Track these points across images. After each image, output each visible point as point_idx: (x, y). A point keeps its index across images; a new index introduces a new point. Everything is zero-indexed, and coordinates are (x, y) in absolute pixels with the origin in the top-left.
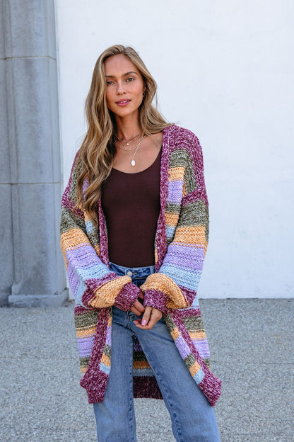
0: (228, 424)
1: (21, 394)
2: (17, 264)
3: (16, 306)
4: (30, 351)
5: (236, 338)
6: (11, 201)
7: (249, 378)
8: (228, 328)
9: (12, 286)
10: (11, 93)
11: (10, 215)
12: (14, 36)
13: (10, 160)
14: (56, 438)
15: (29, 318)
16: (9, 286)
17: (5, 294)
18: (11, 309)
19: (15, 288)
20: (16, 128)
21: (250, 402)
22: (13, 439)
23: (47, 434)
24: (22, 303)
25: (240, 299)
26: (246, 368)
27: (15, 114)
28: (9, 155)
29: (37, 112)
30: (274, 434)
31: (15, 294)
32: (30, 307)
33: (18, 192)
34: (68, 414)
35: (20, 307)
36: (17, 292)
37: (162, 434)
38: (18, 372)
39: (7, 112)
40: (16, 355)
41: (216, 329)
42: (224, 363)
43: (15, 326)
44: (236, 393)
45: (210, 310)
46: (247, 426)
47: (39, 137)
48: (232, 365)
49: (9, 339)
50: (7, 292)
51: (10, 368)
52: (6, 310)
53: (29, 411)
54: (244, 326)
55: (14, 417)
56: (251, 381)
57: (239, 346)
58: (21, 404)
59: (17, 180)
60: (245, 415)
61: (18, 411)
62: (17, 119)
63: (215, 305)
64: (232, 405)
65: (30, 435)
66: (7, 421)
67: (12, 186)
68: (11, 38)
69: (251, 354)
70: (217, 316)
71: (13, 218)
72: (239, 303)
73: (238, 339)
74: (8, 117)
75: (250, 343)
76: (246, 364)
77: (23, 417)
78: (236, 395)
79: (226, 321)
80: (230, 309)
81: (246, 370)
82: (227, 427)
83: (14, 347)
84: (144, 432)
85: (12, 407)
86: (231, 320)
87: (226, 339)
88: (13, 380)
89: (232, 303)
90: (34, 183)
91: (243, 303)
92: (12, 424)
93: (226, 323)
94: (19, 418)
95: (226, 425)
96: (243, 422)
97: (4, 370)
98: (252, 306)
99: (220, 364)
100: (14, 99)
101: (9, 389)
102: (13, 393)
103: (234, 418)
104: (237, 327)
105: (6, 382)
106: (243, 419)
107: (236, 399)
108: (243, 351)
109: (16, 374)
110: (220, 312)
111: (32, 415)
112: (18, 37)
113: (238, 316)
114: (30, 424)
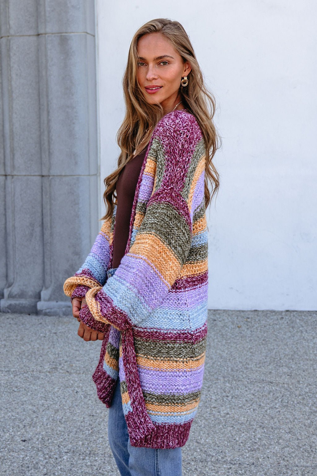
0: (286, 454)
1: (50, 413)
2: (47, 267)
3: (46, 314)
4: (60, 364)
5: (296, 356)
6: (42, 195)
7: (311, 402)
8: (286, 344)
9: (41, 291)
10: (44, 73)
11: (40, 210)
12: (48, 9)
13: (41, 149)
14: (89, 463)
15: (60, 328)
16: (38, 291)
17: (33, 300)
18: (40, 317)
19: (45, 294)
20: (48, 112)
21: (311, 429)
22: (41, 463)
23: (79, 459)
24: (52, 310)
25: (301, 312)
26: (307, 390)
27: (47, 96)
28: (40, 143)
29: (73, 95)
31: (45, 300)
32: (61, 315)
33: (50, 185)
34: (102, 437)
35: (50, 316)
36: (47, 298)
37: (209, 463)
38: (48, 388)
39: (39, 95)
40: (45, 369)
41: (273, 346)
42: (282, 384)
43: (45, 337)
44: (296, 418)
45: (266, 323)
46: (308, 457)
47: (74, 123)
48: (291, 387)
49: (38, 351)
50: (35, 298)
51: (39, 383)
52: (34, 319)
53: (59, 433)
54: (305, 342)
55: (42, 439)
56: (313, 405)
57: (299, 365)
58: (50, 425)
59: (49, 171)
60: (305, 445)
61: (46, 432)
62: (49, 103)
63: (272, 317)
64: (291, 432)
65: (60, 460)
66: (35, 443)
67: (43, 178)
68: (45, 11)
69: (313, 375)
70: (274, 331)
71: (44, 215)
72: (299, 316)
73: (298, 357)
74: (39, 101)
75: (311, 362)
76: (307, 386)
77: (53, 439)
78: (296, 421)
79: (284, 336)
80: (289, 322)
81: (307, 393)
82: (284, 457)
83: (43, 360)
84: (189, 460)
85: (40, 427)
86: (290, 335)
87: (284, 357)
88: (41, 397)
89: (292, 317)
90: (68, 176)
91: (304, 316)
92: (40, 446)
93: (284, 338)
94: (48, 440)
95: (284, 455)
96: (303, 452)
97: (32, 386)
98: (314, 320)
99: (277, 386)
100: (47, 80)
101: (37, 406)
102: (41, 411)
103: (293, 447)
104: (296, 344)
105: (34, 399)
106: (303, 449)
107: (296, 425)
108: (304, 371)
109: (45, 390)
110: (278, 326)
111: (62, 437)
112: (53, 11)
113: (298, 330)
114: (60, 447)
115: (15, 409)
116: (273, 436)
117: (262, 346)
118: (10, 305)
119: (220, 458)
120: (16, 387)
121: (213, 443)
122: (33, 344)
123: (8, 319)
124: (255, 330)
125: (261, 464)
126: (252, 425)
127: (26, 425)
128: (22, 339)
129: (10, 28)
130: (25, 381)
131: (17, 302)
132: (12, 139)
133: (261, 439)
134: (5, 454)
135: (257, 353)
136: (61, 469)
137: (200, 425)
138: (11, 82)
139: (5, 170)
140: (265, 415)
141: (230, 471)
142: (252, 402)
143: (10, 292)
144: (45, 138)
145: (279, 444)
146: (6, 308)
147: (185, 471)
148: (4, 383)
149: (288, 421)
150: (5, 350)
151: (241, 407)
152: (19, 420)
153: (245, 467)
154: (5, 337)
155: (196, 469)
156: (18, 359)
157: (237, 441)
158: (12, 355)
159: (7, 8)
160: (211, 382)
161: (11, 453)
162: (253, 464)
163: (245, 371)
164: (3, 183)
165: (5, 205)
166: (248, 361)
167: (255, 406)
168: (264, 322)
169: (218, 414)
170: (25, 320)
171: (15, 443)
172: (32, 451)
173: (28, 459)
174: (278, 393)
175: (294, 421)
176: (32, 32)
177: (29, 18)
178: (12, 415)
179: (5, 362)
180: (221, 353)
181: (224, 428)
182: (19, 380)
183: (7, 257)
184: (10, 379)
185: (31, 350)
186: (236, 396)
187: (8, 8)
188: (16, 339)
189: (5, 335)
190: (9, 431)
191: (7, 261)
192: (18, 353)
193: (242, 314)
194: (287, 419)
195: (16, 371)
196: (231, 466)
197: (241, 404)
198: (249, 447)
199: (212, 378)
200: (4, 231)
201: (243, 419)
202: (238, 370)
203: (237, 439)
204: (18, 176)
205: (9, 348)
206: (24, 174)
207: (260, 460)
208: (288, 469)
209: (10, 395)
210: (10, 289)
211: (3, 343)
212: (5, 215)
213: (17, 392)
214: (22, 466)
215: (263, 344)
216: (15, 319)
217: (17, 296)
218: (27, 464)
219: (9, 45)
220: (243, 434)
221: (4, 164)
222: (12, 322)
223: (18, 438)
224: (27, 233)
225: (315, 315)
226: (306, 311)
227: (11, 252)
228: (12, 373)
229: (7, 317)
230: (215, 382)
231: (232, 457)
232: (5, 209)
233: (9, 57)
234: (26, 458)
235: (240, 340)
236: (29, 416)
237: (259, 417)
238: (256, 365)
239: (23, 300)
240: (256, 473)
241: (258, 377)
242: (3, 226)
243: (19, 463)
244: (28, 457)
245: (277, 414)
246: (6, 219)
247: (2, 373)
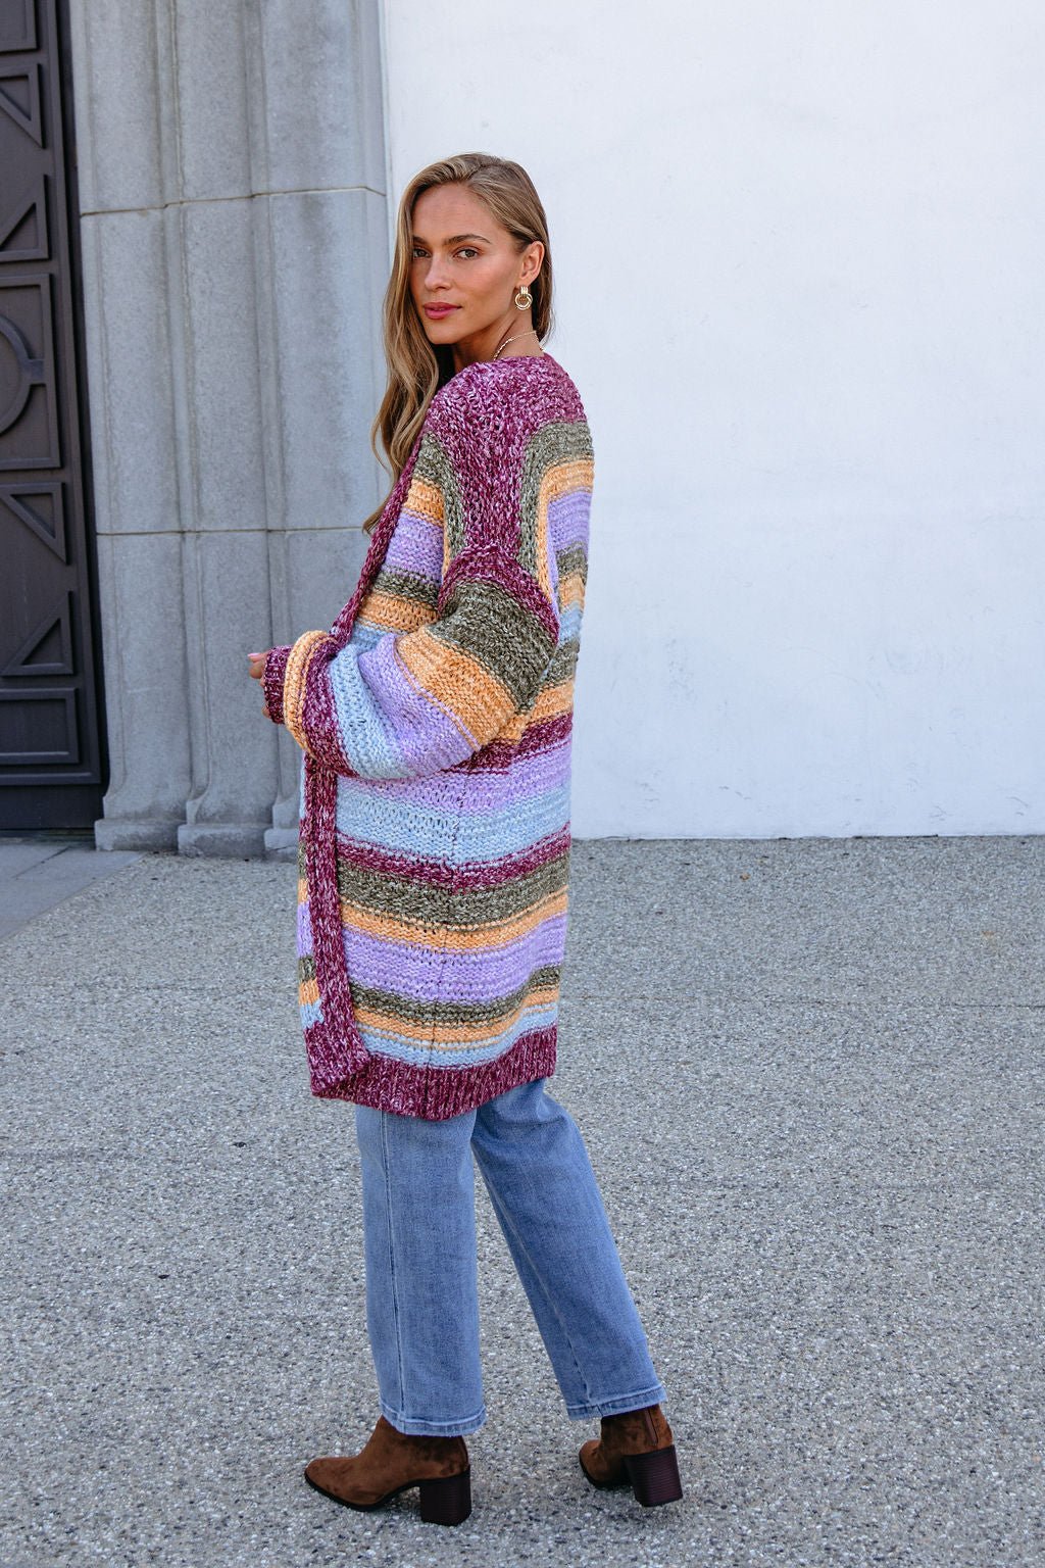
0: (853, 1161)
3: (284, 857)
5: (878, 941)
6: (269, 576)
7: (913, 1044)
8: (855, 915)
9: (273, 804)
10: (266, 287)
11: (264, 613)
12: (273, 135)
13: (263, 466)
16: (264, 805)
17: (255, 826)
18: (271, 866)
19: (280, 812)
20: (279, 379)
21: (911, 1105)
26: (904, 1017)
27: (276, 341)
28: (261, 454)
29: (336, 336)
30: (976, 1186)
31: (283, 827)
33: (287, 552)
36: (287, 820)
37: (674, 1187)
39: (255, 338)
40: (286, 983)
41: (825, 919)
42: (845, 1005)
43: (283, 910)
44: (876, 1081)
45: (809, 867)
46: (905, 1166)
47: (339, 404)
48: (866, 1011)
49: (268, 942)
50: (259, 821)
51: (272, 1016)
52: (258, 869)
53: (321, 1126)
54: (900, 909)
55: (281, 1139)
56: (917, 1050)
57: (885, 961)
58: (300, 1109)
59: (283, 520)
60: (898, 1139)
61: (292, 1126)
62: (281, 356)
63: (822, 854)
64: (865, 1113)
65: (325, 1185)
66: (265, 1150)
67: (271, 535)
68: (266, 140)
69: (919, 981)
70: (827, 884)
71: (274, 623)
72: (885, 848)
73: (883, 943)
74: (258, 352)
75: (914, 954)
76: (903, 1008)
77: (307, 1141)
78: (876, 1086)
79: (851, 896)
80: (861, 863)
81: (904, 1023)
82: (848, 1168)
83: (281, 964)
84: (626, 1181)
85: (276, 1114)
86: (864, 893)
87: (851, 942)
88: (278, 1046)
89: (869, 851)
90: (328, 529)
91: (897, 849)
92: (277, 1156)
93: (851, 901)
94: (296, 1142)
95: (848, 1165)
96: (892, 1156)
97: (255, 1022)
98: (922, 857)
99: (833, 1009)
100: (274, 303)
101: (268, 1068)
102: (278, 1079)
103: (869, 1146)
104: (879, 913)
105: (261, 1051)
106: (894, 1149)
107: (876, 1097)
108: (896, 975)
109: (287, 1031)
110: (836, 873)
111: (328, 1135)
112: (284, 139)
113: (884, 882)
114: (324, 1158)
115: (219, 1073)
116: (824, 1123)
117: (799, 921)
118: (202, 838)
119: (699, 1174)
120: (220, 1026)
121: (682, 1141)
122: (256, 927)
123: (196, 870)
124: (782, 884)
125: (796, 1186)
126: (773, 1100)
127: (243, 1109)
128: (231, 917)
129: (184, 183)
130: (239, 1012)
131: (218, 832)
132: (195, 445)
133: (795, 1130)
134: (197, 1174)
135: (785, 936)
136: (327, 1205)
137: (652, 1102)
138: (189, 309)
139: (180, 520)
140: (805, 1077)
141: (722, 1202)
142: (775, 1047)
143: (200, 808)
144: (274, 440)
145: (838, 1139)
146: (191, 845)
147: (616, 1206)
148: (190, 1018)
149: (859, 1087)
150: (191, 943)
151: (749, 1060)
152: (227, 1100)
153: (757, 1193)
154: (192, 912)
155: (642, 1200)
156: (221, 961)
157: (739, 1136)
158: (207, 953)
159: (178, 137)
160: (679, 1006)
161: (212, 1172)
162: (777, 1185)
163: (758, 980)
164: (175, 550)
165: (182, 601)
166: (765, 955)
167: (781, 1057)
168: (803, 866)
169: (696, 1076)
170: (237, 872)
171: (220, 1149)
172: (258, 1168)
173: (250, 1185)
174: (836, 1025)
175: (872, 1088)
176: (235, 192)
177: (231, 157)
178: (211, 1088)
179: (191, 970)
180: (701, 937)
181: (709, 1108)
182: (226, 1009)
183: (189, 728)
184: (205, 1007)
185: (252, 940)
186: (736, 1037)
187: (181, 137)
188: (217, 918)
189: (191, 909)
190: (204, 1124)
191: (189, 735)
192: (222, 949)
193: (751, 848)
194: (855, 1082)
195: (217, 988)
196: (726, 1191)
197: (748, 1053)
198: (767, 1149)
199: (680, 996)
200: (182, 665)
201: (753, 1086)
202: (741, 977)
203: (740, 1131)
204: (210, 532)
205: (201, 936)
206: (225, 526)
207: (793, 1176)
208: (858, 1193)
209: (206, 1044)
210: (199, 801)
211: (187, 925)
212: (183, 627)
213: (222, 1035)
214: (236, 1199)
215: (800, 916)
216: (214, 871)
217: (217, 817)
218: (247, 1195)
219: (184, 223)
220: (753, 1121)
221: (178, 504)
222: (205, 878)
223: (225, 1138)
224: (236, 667)
225: (922, 846)
226: (901, 838)
227: (199, 714)
228: (209, 994)
229: (195, 867)
230: (686, 1005)
231: (727, 1172)
232: (183, 613)
233: (185, 251)
234: (246, 1184)
235: (746, 908)
236: (251, 1089)
237: (791, 1081)
238: (783, 963)
239: (232, 825)
240: (784, 1205)
241: (789, 990)
242: (179, 653)
243: (229, 1193)
244: (251, 1181)
245: (833, 1073)
246: (185, 637)
247: (187, 994)
